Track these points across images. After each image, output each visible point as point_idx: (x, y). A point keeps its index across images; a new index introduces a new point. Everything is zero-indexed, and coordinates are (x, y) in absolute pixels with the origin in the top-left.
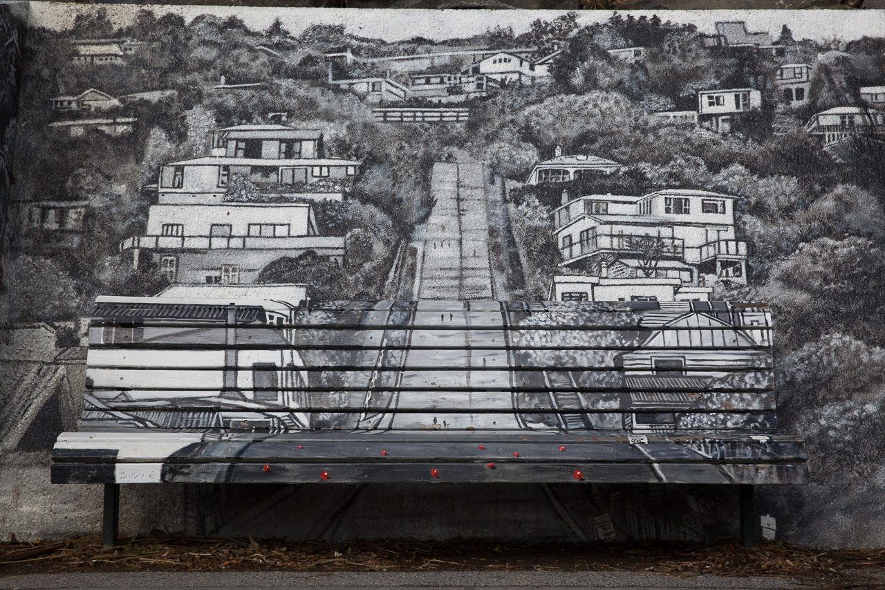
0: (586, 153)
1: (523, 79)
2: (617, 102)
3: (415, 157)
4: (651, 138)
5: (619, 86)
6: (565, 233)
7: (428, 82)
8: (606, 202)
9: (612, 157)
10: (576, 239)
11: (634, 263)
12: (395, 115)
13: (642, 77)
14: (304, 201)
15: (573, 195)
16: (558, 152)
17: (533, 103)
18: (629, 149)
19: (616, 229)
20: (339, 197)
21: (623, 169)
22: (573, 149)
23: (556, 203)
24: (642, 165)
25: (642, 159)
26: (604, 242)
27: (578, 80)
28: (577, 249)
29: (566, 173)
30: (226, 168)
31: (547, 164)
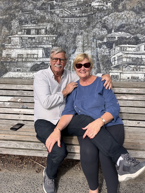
0: (121, 31)
1: (104, 7)
2: (132, 15)
3: (72, 34)
4: (141, 26)
5: (133, 10)
6: (113, 57)
7: (76, 10)
8: (126, 47)
9: (129, 33)
10: (116, 59)
11: (133, 66)
12: (67, 20)
13: (140, 6)
14: (42, 47)
15: (117, 45)
16: (113, 31)
17: (107, 15)
18: (134, 30)
19: (129, 56)
20: (51, 46)
21: (132, 36)
22: (117, 30)
23: (111, 47)
24: (138, 35)
25: (138, 33)
26: (125, 60)
27: (120, 8)
28: (116, 62)
29: (115, 38)
30: (21, 38)
31: (109, 35)
